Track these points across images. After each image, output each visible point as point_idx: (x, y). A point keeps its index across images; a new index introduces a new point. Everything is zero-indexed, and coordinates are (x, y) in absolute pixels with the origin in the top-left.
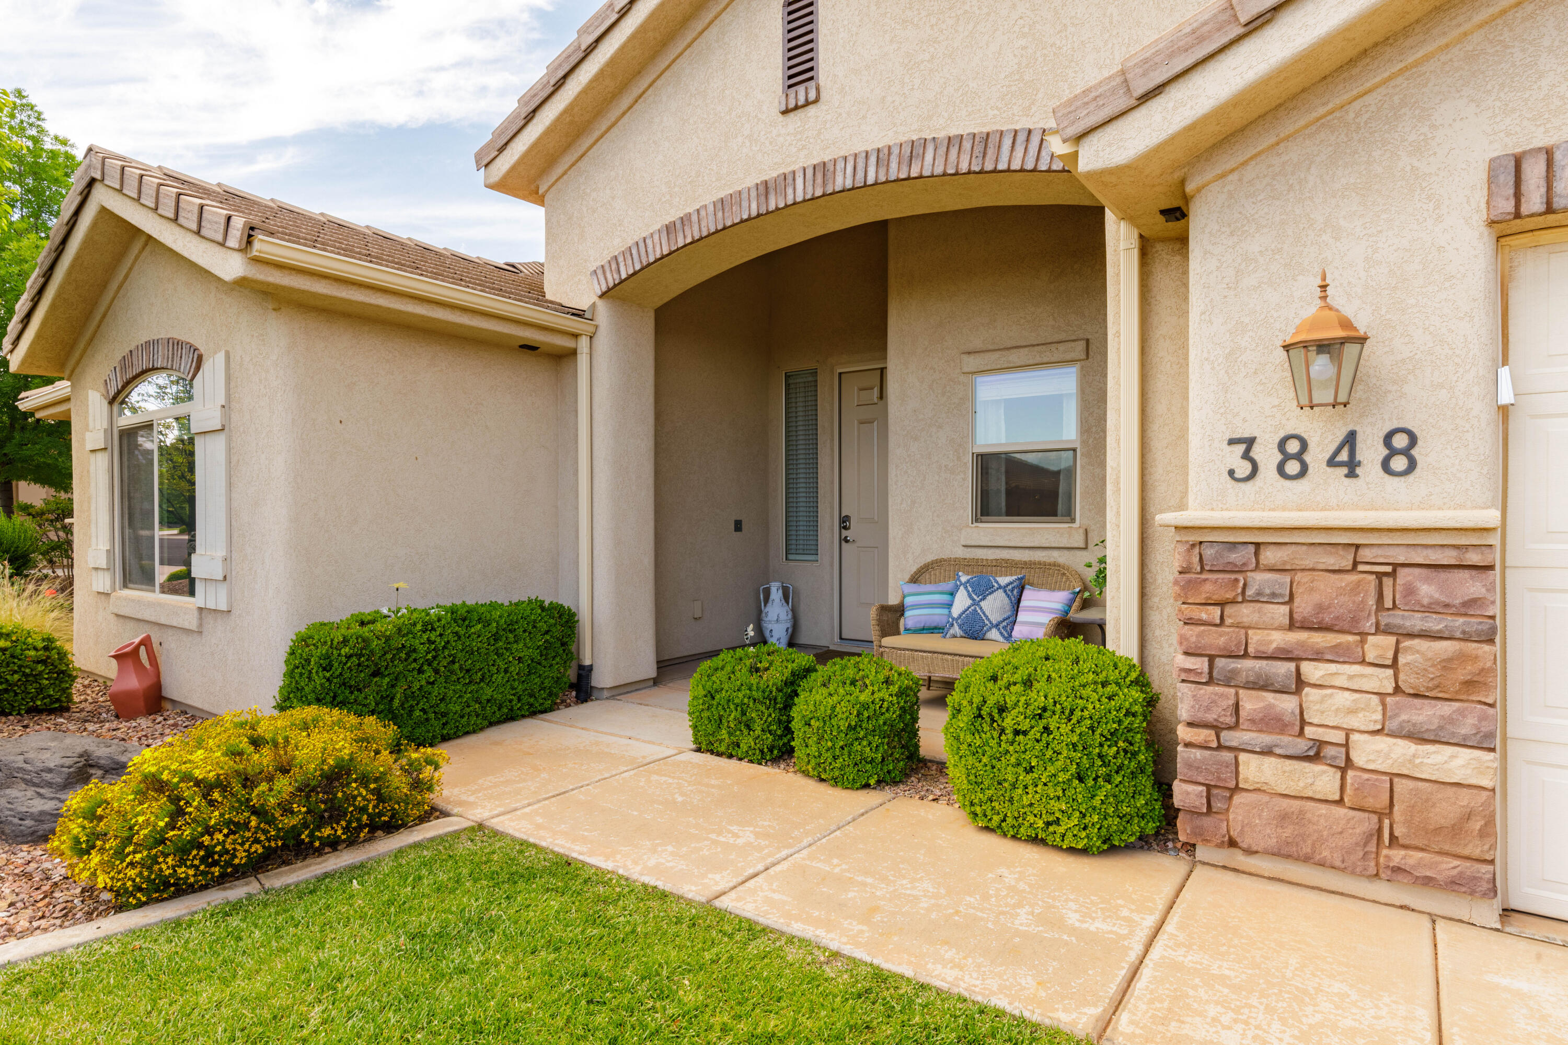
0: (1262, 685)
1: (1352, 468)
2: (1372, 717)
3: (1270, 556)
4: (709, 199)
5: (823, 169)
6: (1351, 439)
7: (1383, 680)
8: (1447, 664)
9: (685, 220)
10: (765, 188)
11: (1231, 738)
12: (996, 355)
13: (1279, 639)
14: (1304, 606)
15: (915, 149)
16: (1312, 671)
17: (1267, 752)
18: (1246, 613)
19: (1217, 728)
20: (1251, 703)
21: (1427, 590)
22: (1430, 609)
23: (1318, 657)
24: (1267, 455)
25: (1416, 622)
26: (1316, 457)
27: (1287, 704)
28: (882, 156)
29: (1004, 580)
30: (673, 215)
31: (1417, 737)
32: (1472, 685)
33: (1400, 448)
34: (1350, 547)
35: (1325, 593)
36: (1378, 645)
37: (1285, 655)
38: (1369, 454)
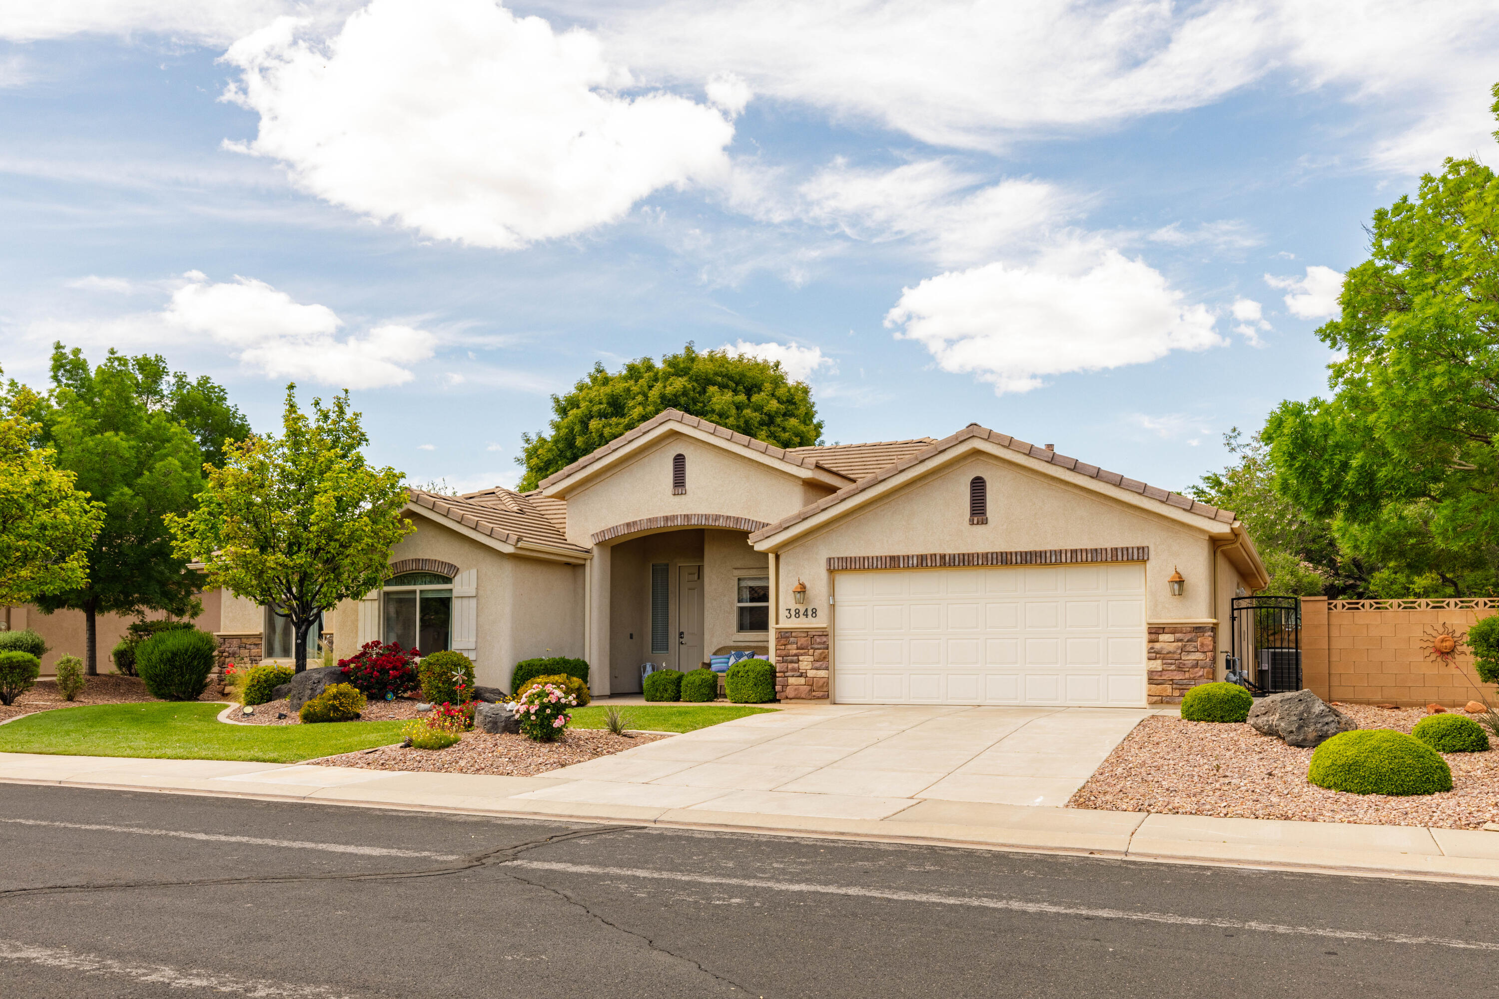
0: (792, 662)
1: (807, 616)
2: (810, 667)
3: (793, 634)
4: (645, 517)
5: (687, 517)
6: (806, 610)
7: (811, 658)
8: (821, 654)
9: (635, 523)
10: (666, 519)
11: (787, 674)
12: (745, 571)
13: (795, 652)
14: (799, 645)
15: (717, 517)
16: (801, 658)
17: (793, 676)
18: (789, 647)
19: (784, 672)
20: (790, 666)
21: (818, 640)
22: (819, 644)
23: (802, 655)
24: (793, 613)
25: (816, 646)
26: (801, 613)
27: (796, 665)
28: (707, 517)
29: (747, 653)
30: (630, 520)
31: (817, 669)
32: (824, 658)
33: (814, 612)
34: (806, 632)
35: (802, 641)
36: (811, 651)
37: (796, 655)
38: (810, 613)
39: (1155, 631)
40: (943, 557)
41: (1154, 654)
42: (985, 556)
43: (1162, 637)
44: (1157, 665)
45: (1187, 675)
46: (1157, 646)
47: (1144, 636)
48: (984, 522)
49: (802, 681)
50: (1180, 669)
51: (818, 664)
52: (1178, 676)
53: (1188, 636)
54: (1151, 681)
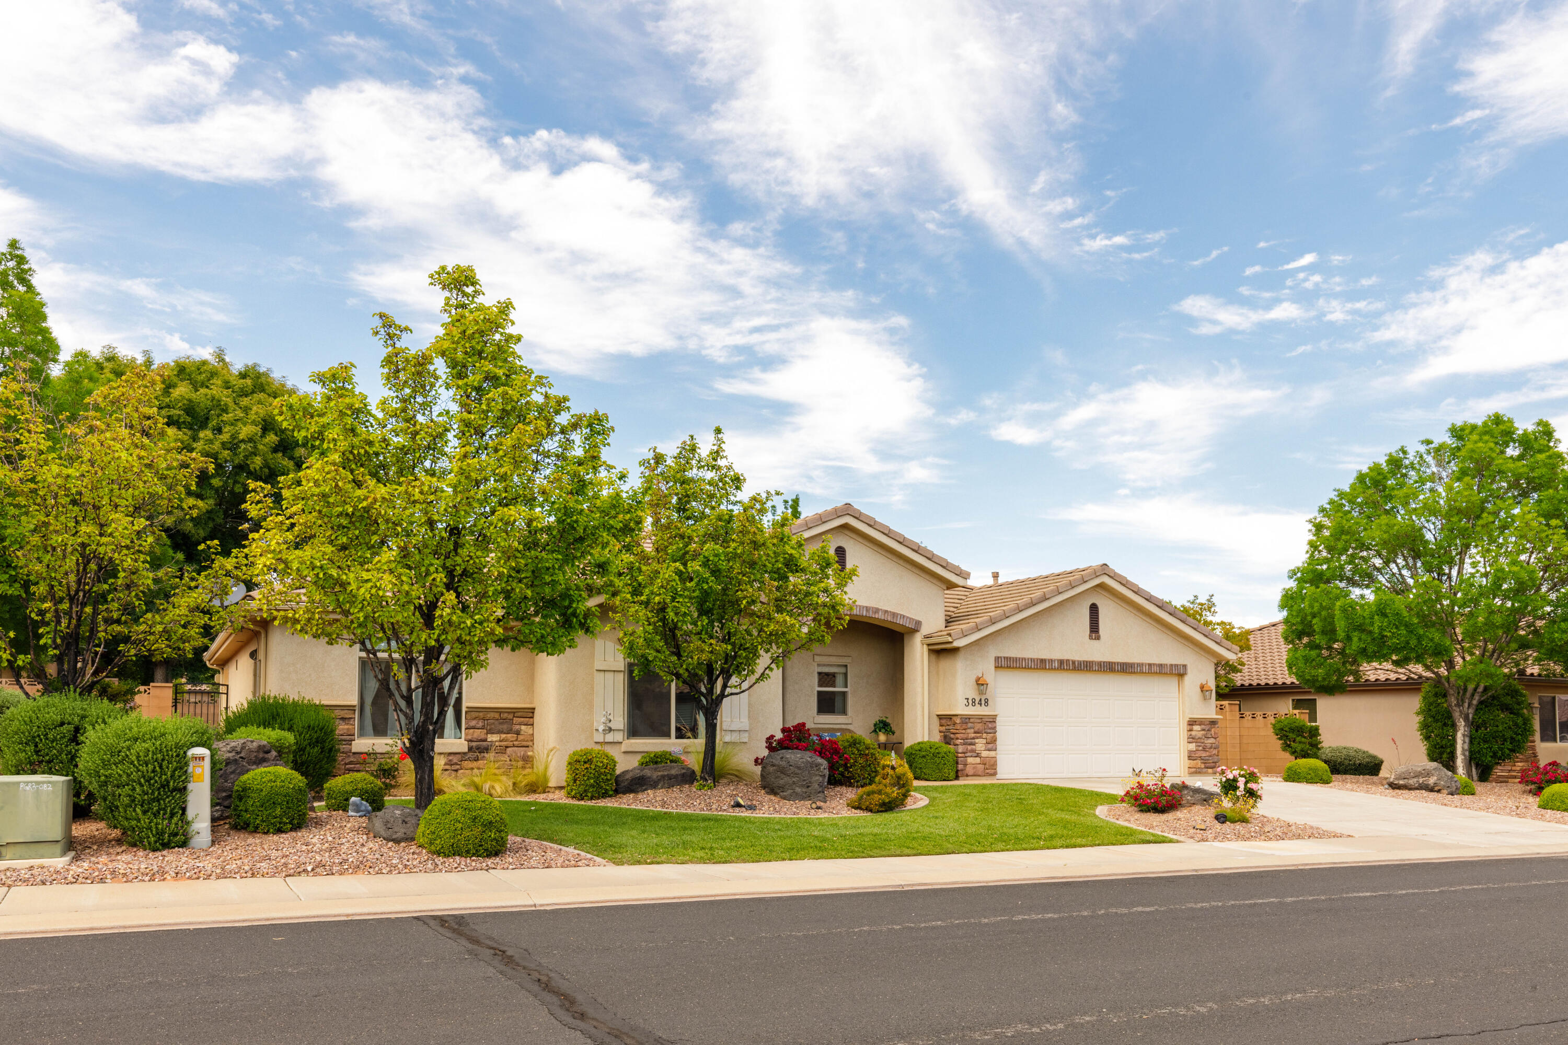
0: (970, 744)
1: (981, 705)
2: (983, 748)
3: (971, 720)
6: (981, 700)
7: (984, 741)
8: (992, 737)
11: (967, 755)
12: (823, 657)
13: (973, 735)
14: (976, 729)
15: (877, 610)
16: (977, 741)
17: (971, 757)
18: (968, 731)
20: (969, 747)
21: (989, 725)
22: (990, 728)
23: (977, 738)
24: (970, 702)
25: (989, 731)
26: (977, 702)
27: (973, 747)
28: (868, 609)
31: (989, 750)
32: (994, 741)
33: (987, 701)
34: (981, 718)
35: (979, 726)
36: (984, 735)
37: (974, 738)
38: (983, 702)
39: (1192, 723)
40: (1074, 662)
41: (1191, 739)
42: (1100, 664)
43: (1197, 728)
44: (1193, 747)
45: (1208, 754)
46: (1193, 733)
47: (1184, 726)
48: (1098, 638)
49: (978, 760)
50: (1204, 749)
51: (990, 746)
52: (1204, 754)
53: (1207, 728)
54: (1190, 758)
